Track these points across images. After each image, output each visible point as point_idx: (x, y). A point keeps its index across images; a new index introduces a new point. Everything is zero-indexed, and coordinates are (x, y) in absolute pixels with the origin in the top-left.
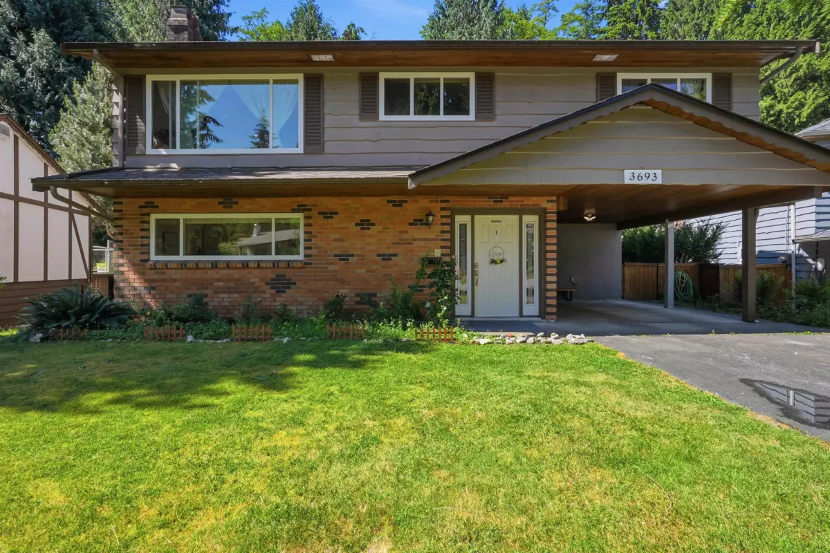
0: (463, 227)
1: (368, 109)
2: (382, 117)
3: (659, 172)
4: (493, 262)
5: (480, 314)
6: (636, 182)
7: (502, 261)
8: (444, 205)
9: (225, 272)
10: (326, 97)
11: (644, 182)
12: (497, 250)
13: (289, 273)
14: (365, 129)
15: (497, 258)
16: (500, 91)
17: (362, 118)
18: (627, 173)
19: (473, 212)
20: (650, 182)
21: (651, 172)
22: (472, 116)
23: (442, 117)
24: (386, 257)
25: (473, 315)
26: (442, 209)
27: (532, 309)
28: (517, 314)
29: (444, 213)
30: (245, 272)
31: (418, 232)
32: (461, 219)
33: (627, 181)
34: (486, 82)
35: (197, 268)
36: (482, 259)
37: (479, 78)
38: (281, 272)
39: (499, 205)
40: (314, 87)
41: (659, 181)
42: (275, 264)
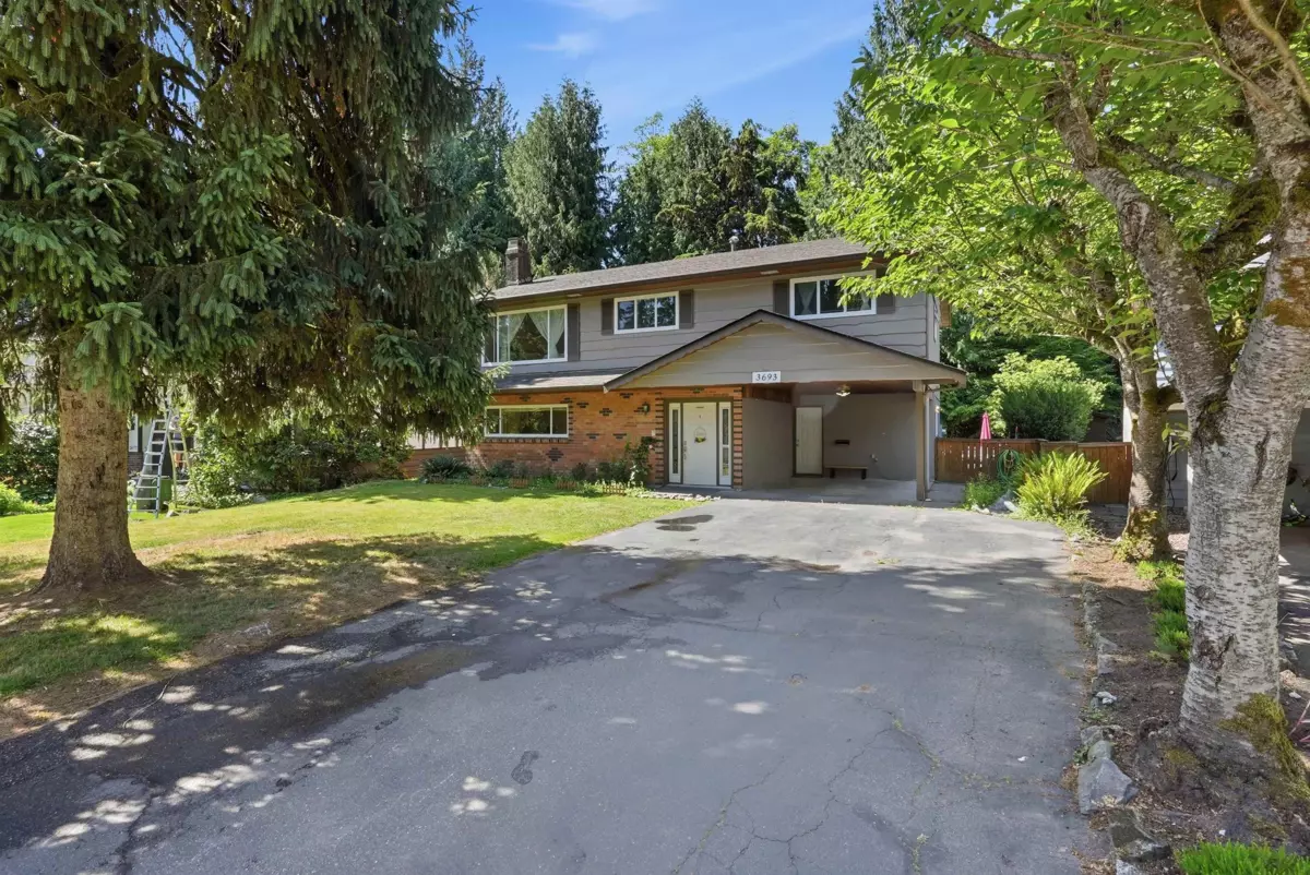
0: (675, 412)
1: (607, 326)
2: (616, 331)
3: (779, 373)
4: (697, 440)
5: (688, 481)
6: (761, 381)
7: (703, 440)
8: (658, 396)
9: (523, 446)
10: (581, 321)
11: (767, 381)
12: (701, 431)
13: (560, 447)
14: (606, 341)
15: (700, 437)
16: (698, 302)
17: (603, 334)
18: (755, 375)
19: (682, 401)
20: (771, 381)
21: (773, 373)
22: (677, 326)
23: (656, 328)
24: (619, 436)
25: (682, 483)
26: (657, 399)
27: (726, 480)
28: (715, 483)
29: (658, 402)
30: (534, 446)
31: (641, 418)
32: (674, 406)
33: (754, 381)
34: (687, 298)
35: (508, 442)
36: (689, 438)
37: (682, 295)
38: (556, 446)
39: (697, 395)
40: (574, 310)
41: (778, 380)
42: (551, 440)
